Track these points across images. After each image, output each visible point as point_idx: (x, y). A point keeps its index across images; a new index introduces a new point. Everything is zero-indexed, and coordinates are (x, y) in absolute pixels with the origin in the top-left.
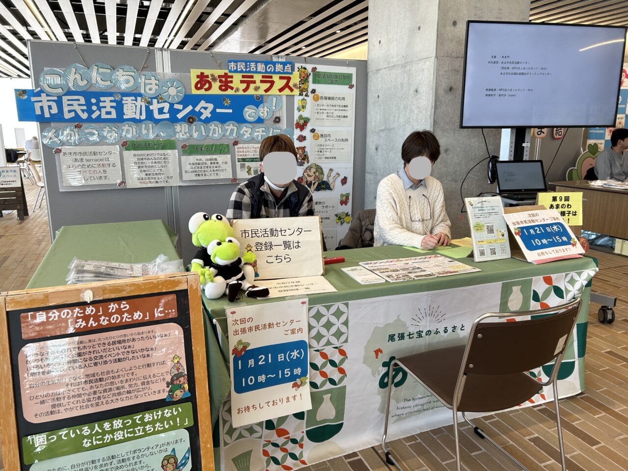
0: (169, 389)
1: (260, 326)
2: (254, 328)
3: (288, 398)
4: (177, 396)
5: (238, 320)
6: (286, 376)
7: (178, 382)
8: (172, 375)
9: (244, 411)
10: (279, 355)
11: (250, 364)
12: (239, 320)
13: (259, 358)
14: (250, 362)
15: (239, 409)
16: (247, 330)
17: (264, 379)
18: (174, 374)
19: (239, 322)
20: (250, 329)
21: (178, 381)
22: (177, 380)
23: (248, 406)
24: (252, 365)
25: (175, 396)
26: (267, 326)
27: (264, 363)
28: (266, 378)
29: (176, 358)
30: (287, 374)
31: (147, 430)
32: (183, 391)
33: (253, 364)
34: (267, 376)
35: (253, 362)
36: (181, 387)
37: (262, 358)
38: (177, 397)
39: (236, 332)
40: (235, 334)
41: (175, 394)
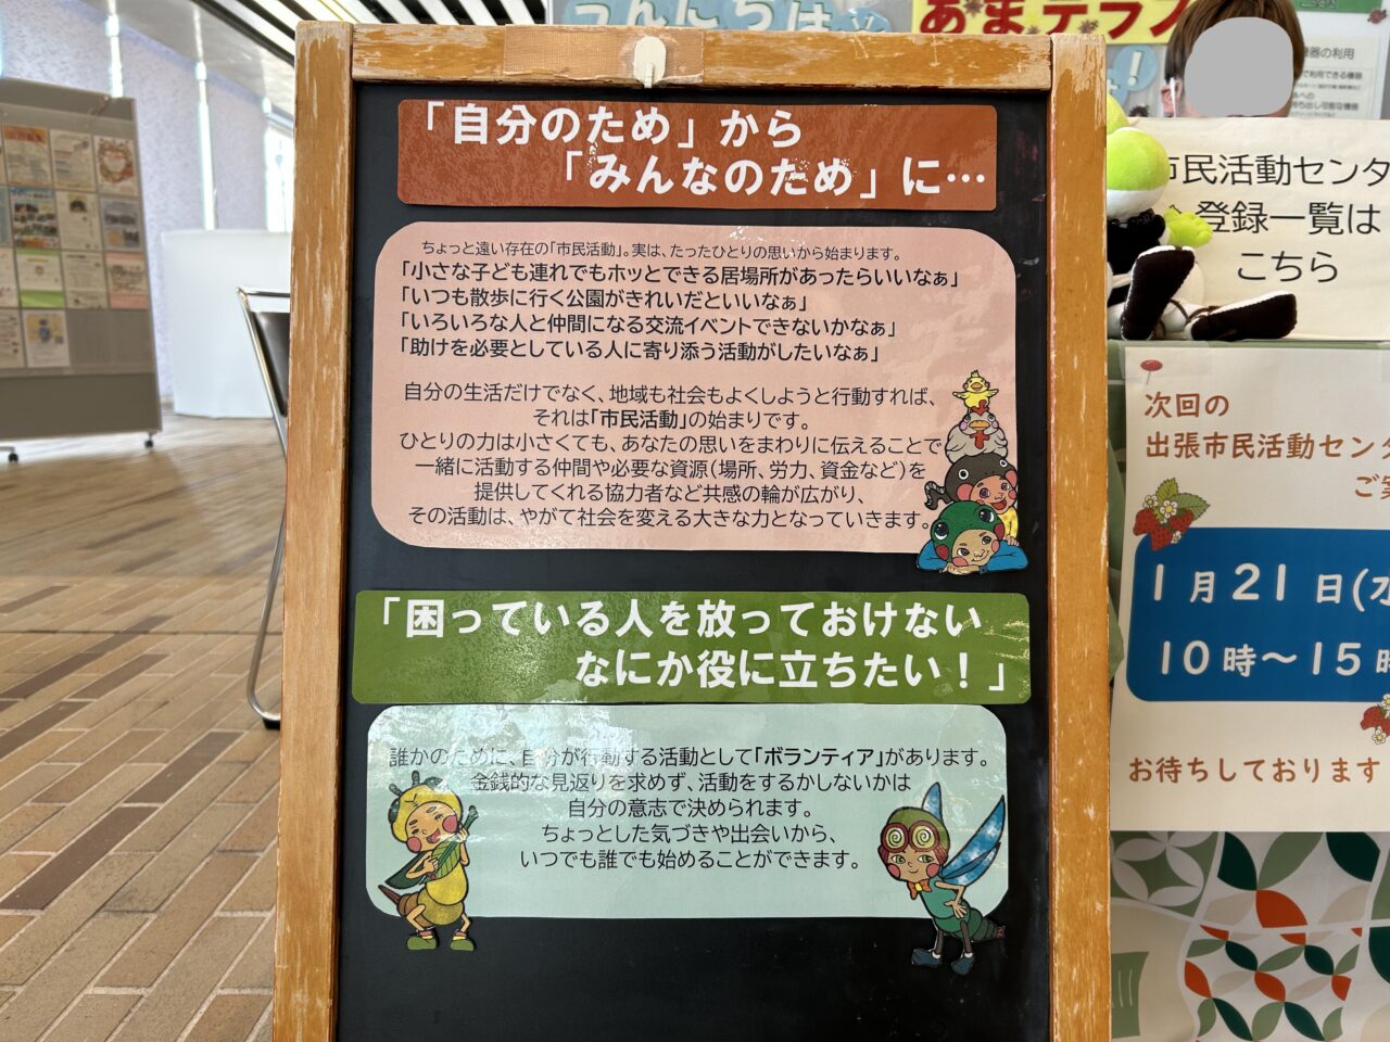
0: (935, 515)
1: (1256, 439)
2: (1229, 443)
3: (1341, 762)
4: (966, 553)
5: (1168, 399)
6: (1340, 670)
7: (975, 497)
8: (955, 457)
9: (1155, 776)
10: (1322, 578)
11: (1197, 590)
12: (1173, 401)
13: (1239, 571)
14: (1198, 582)
15: (1137, 763)
16: (1203, 444)
17: (1249, 664)
18: (960, 455)
19: (1171, 407)
20: (1215, 444)
21: (977, 490)
22: (972, 482)
23: (1173, 761)
24: (1205, 594)
25: (956, 552)
26: (1284, 448)
27: (1255, 597)
28: (1258, 660)
29: (977, 390)
30: (1348, 664)
31: (832, 673)
32: (993, 537)
33: (1210, 590)
34: (1259, 652)
35: (1211, 582)
36: (986, 518)
37: (1248, 574)
38: (969, 558)
39: (1158, 443)
40: (1153, 449)
41: (956, 546)
